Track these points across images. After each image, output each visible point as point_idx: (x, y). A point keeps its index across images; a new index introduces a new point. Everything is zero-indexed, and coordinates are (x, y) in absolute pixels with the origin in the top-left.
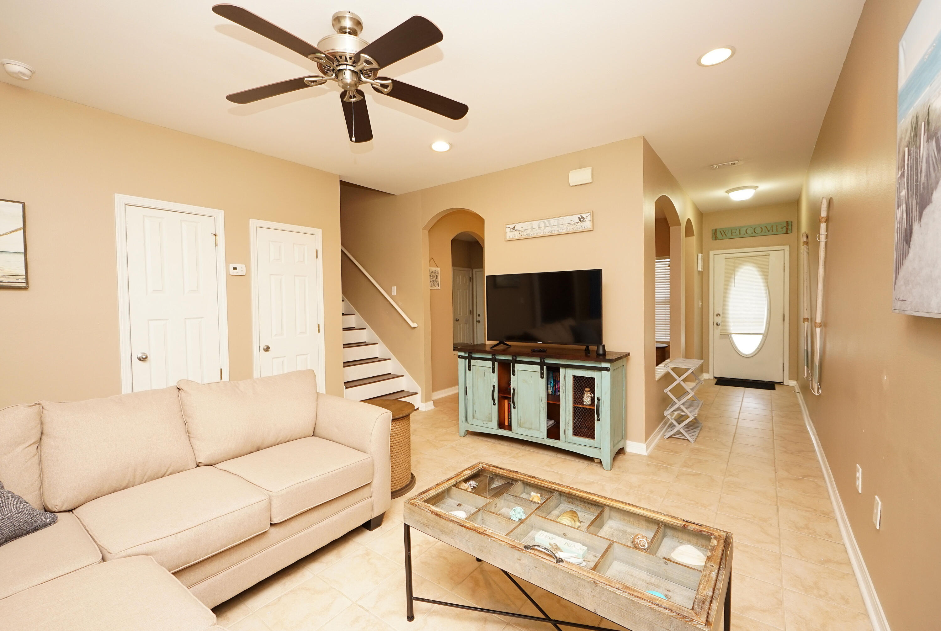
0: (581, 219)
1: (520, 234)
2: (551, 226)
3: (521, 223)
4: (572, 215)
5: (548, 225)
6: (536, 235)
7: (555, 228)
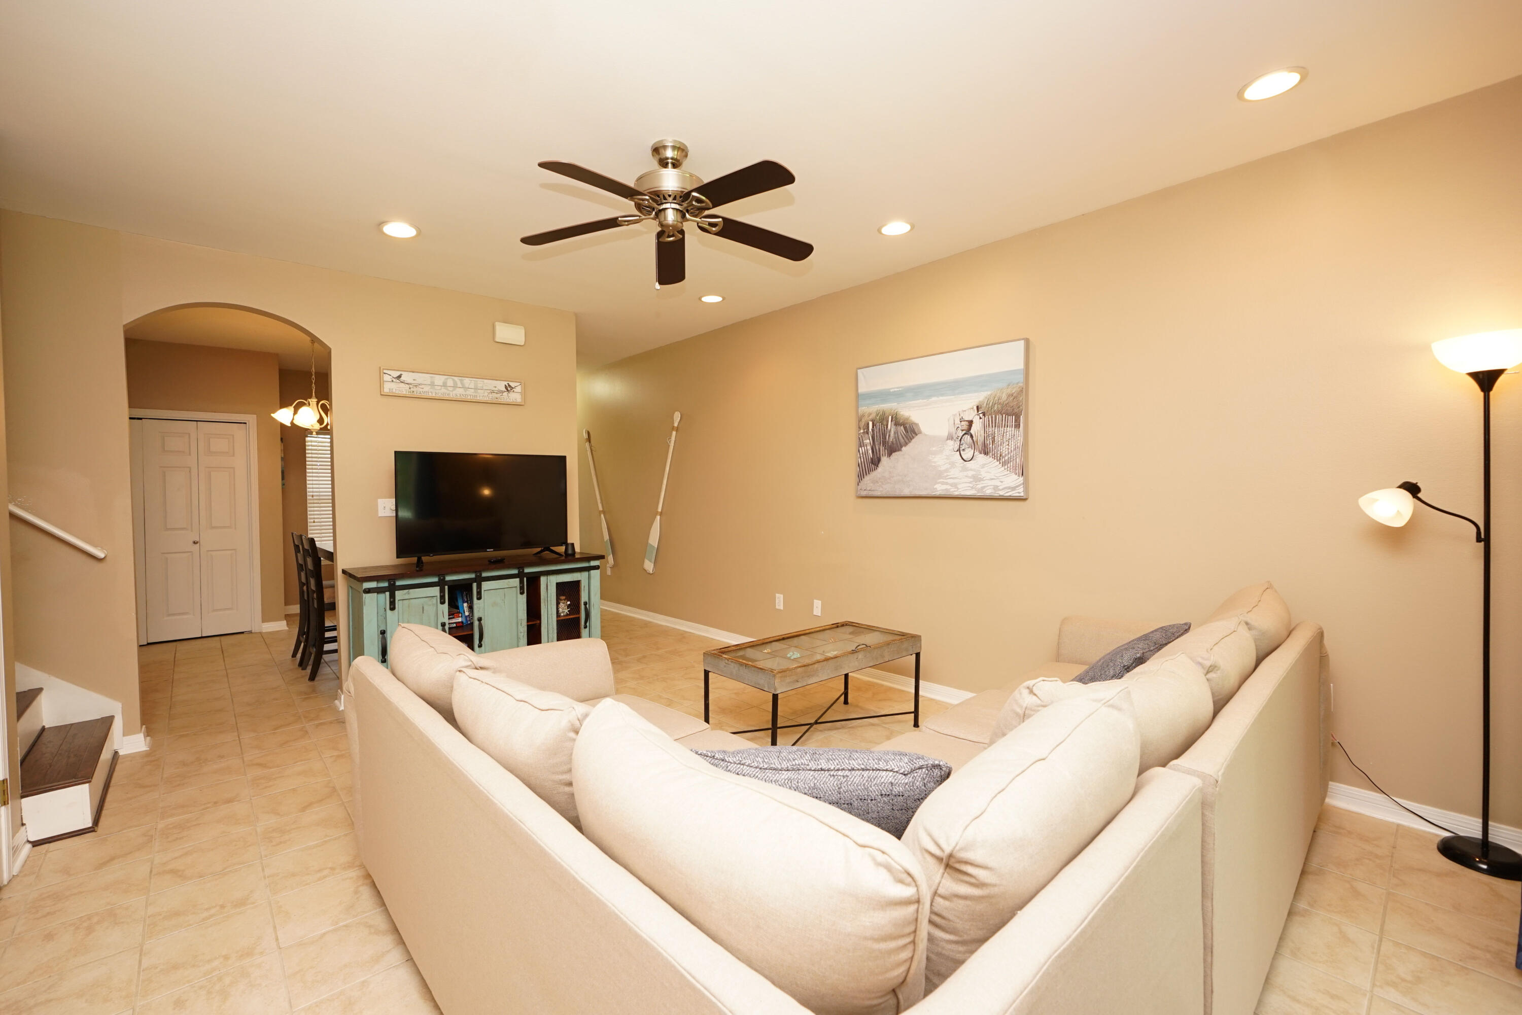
0: (509, 388)
1: (410, 388)
2: (463, 387)
3: (413, 372)
4: (497, 380)
5: (459, 385)
6: (439, 396)
7: (471, 392)
